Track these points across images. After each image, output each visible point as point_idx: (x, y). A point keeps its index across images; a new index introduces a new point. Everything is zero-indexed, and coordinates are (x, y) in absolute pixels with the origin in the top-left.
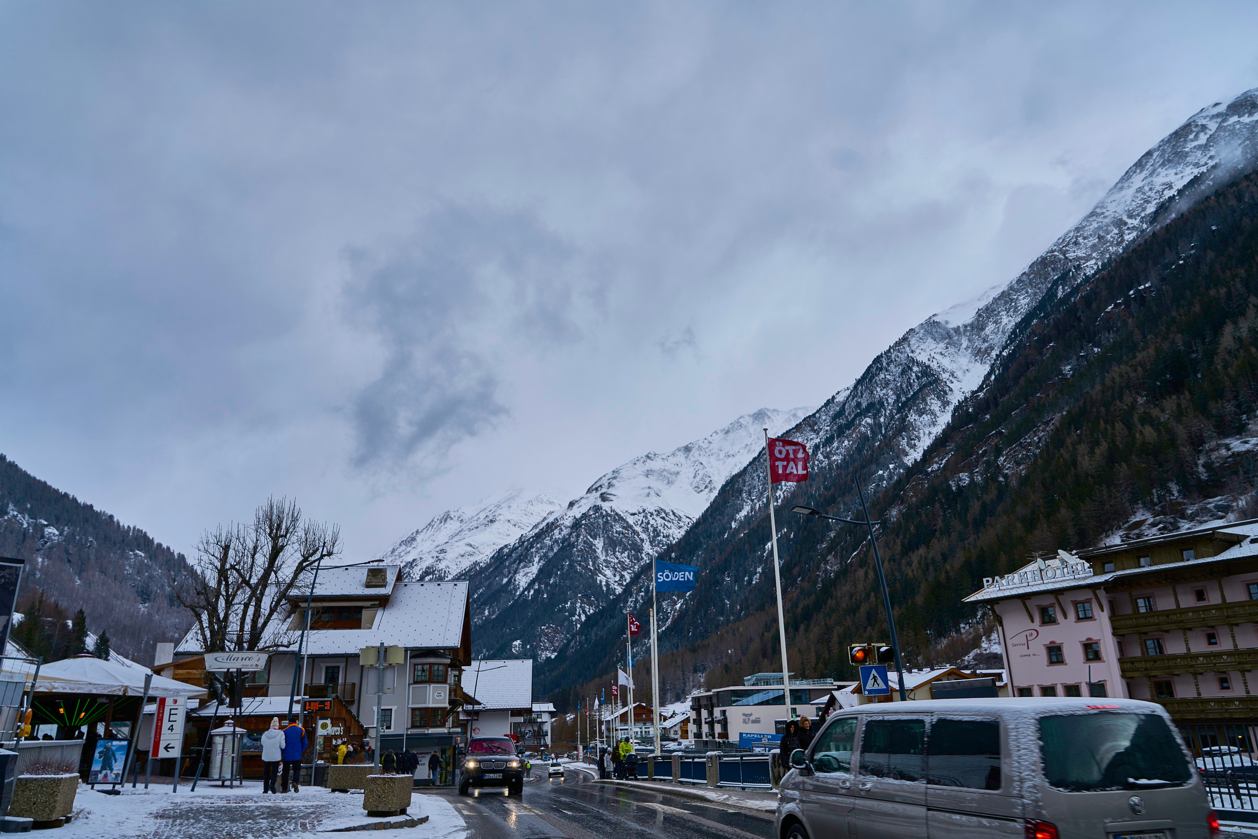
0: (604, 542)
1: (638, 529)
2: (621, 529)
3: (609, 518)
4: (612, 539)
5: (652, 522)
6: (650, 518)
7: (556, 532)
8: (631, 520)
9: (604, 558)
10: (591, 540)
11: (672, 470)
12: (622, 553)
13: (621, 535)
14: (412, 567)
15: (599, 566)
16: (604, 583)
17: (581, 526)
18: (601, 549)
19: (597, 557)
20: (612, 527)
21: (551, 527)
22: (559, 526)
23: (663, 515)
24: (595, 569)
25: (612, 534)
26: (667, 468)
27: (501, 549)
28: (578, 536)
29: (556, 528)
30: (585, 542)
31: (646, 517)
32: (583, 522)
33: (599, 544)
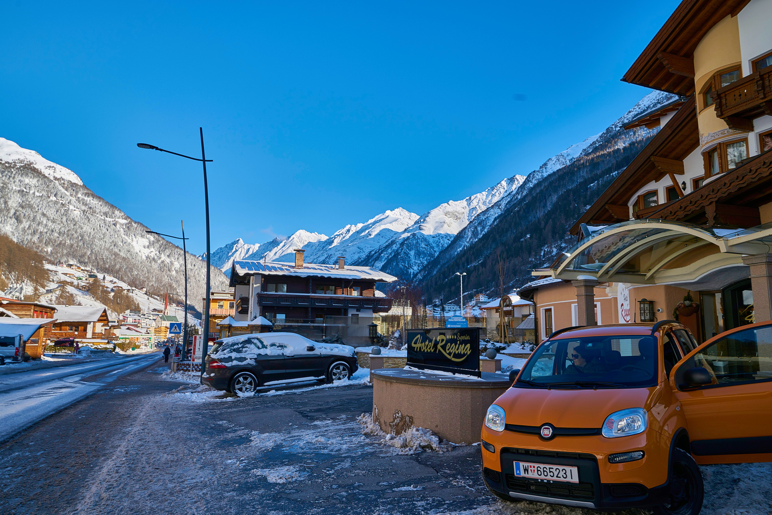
0: (415, 252)
1: (434, 245)
2: (424, 246)
3: (419, 240)
4: (419, 251)
5: (442, 242)
6: (441, 240)
7: (394, 246)
8: (431, 240)
9: (414, 260)
10: (409, 251)
11: (460, 212)
12: (423, 258)
13: (424, 249)
14: (330, 259)
15: (411, 265)
16: (412, 273)
17: (404, 245)
18: (413, 256)
19: (411, 260)
20: (420, 245)
21: (393, 243)
22: (395, 243)
23: (449, 238)
24: (409, 266)
25: (419, 249)
26: (457, 210)
27: (371, 252)
28: (402, 249)
29: (394, 244)
30: (405, 253)
31: (439, 239)
32: (406, 242)
33: (412, 253)
